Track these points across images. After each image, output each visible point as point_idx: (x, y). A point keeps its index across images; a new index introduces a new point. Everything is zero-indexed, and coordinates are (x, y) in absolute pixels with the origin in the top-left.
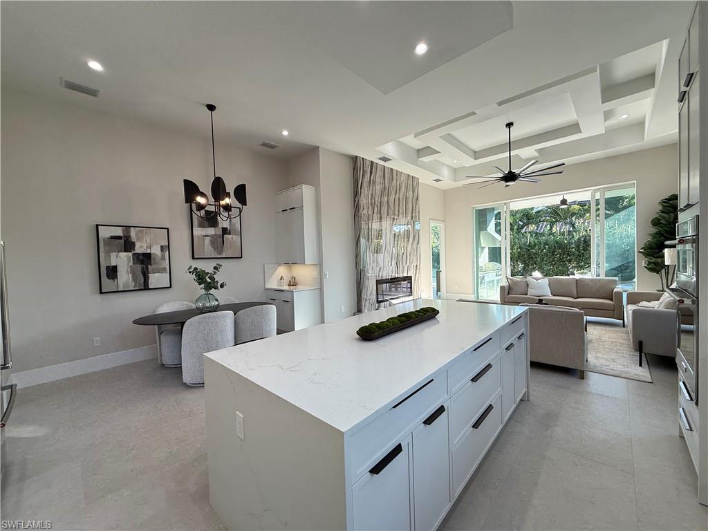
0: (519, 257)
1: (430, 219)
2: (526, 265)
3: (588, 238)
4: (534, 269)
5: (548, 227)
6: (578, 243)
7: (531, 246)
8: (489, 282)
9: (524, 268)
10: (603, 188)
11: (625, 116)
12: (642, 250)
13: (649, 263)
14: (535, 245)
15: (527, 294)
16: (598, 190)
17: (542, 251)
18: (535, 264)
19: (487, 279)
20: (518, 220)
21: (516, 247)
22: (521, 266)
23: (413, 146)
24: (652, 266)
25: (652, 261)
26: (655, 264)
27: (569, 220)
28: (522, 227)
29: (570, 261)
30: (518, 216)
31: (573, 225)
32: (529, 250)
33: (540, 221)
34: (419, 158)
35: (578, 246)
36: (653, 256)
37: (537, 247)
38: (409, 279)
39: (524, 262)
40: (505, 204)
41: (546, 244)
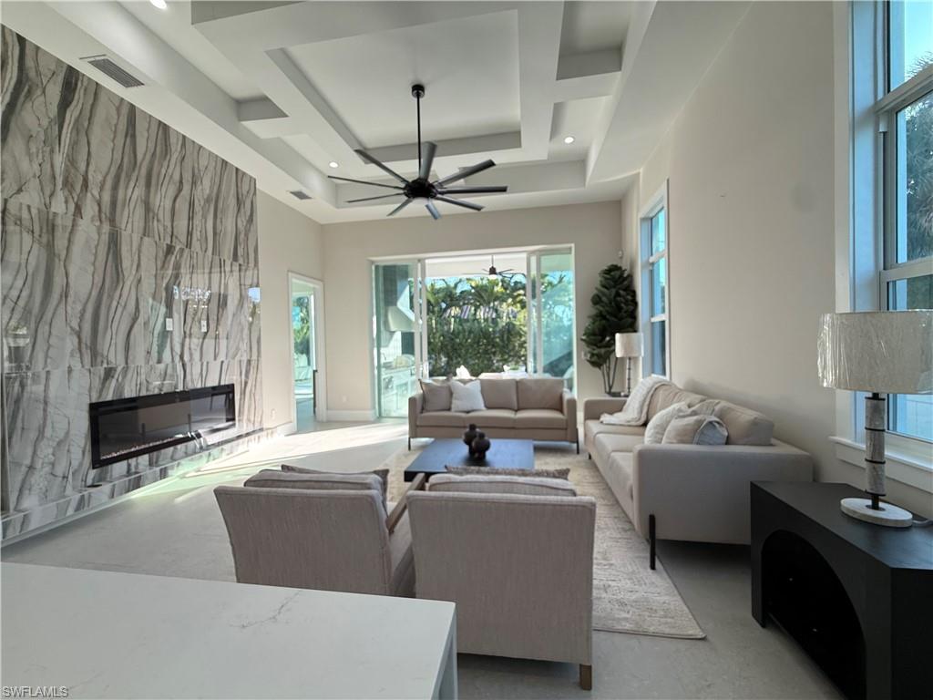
0: (442, 348)
1: (288, 271)
2: (450, 358)
3: (511, 326)
4: (458, 365)
5: (473, 311)
6: (502, 332)
7: (455, 334)
8: (401, 386)
9: (448, 363)
10: (540, 251)
11: (569, 140)
12: (584, 338)
13: (593, 355)
14: (459, 333)
15: (449, 409)
16: (533, 252)
17: (467, 340)
18: (460, 356)
19: (396, 382)
20: (440, 300)
21: (438, 335)
22: (444, 359)
23: (228, 91)
24: (595, 359)
25: (595, 352)
26: (599, 356)
27: (492, 305)
28: (445, 310)
29: (494, 353)
30: (441, 295)
31: (496, 311)
32: (452, 339)
33: (464, 304)
34: (240, 120)
35: (503, 336)
36: (595, 345)
37: (461, 336)
38: (228, 391)
39: (447, 355)
40: (419, 260)
41: (470, 332)
